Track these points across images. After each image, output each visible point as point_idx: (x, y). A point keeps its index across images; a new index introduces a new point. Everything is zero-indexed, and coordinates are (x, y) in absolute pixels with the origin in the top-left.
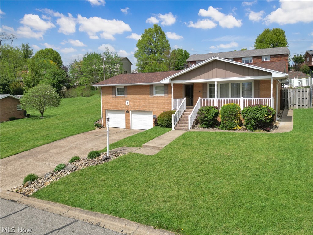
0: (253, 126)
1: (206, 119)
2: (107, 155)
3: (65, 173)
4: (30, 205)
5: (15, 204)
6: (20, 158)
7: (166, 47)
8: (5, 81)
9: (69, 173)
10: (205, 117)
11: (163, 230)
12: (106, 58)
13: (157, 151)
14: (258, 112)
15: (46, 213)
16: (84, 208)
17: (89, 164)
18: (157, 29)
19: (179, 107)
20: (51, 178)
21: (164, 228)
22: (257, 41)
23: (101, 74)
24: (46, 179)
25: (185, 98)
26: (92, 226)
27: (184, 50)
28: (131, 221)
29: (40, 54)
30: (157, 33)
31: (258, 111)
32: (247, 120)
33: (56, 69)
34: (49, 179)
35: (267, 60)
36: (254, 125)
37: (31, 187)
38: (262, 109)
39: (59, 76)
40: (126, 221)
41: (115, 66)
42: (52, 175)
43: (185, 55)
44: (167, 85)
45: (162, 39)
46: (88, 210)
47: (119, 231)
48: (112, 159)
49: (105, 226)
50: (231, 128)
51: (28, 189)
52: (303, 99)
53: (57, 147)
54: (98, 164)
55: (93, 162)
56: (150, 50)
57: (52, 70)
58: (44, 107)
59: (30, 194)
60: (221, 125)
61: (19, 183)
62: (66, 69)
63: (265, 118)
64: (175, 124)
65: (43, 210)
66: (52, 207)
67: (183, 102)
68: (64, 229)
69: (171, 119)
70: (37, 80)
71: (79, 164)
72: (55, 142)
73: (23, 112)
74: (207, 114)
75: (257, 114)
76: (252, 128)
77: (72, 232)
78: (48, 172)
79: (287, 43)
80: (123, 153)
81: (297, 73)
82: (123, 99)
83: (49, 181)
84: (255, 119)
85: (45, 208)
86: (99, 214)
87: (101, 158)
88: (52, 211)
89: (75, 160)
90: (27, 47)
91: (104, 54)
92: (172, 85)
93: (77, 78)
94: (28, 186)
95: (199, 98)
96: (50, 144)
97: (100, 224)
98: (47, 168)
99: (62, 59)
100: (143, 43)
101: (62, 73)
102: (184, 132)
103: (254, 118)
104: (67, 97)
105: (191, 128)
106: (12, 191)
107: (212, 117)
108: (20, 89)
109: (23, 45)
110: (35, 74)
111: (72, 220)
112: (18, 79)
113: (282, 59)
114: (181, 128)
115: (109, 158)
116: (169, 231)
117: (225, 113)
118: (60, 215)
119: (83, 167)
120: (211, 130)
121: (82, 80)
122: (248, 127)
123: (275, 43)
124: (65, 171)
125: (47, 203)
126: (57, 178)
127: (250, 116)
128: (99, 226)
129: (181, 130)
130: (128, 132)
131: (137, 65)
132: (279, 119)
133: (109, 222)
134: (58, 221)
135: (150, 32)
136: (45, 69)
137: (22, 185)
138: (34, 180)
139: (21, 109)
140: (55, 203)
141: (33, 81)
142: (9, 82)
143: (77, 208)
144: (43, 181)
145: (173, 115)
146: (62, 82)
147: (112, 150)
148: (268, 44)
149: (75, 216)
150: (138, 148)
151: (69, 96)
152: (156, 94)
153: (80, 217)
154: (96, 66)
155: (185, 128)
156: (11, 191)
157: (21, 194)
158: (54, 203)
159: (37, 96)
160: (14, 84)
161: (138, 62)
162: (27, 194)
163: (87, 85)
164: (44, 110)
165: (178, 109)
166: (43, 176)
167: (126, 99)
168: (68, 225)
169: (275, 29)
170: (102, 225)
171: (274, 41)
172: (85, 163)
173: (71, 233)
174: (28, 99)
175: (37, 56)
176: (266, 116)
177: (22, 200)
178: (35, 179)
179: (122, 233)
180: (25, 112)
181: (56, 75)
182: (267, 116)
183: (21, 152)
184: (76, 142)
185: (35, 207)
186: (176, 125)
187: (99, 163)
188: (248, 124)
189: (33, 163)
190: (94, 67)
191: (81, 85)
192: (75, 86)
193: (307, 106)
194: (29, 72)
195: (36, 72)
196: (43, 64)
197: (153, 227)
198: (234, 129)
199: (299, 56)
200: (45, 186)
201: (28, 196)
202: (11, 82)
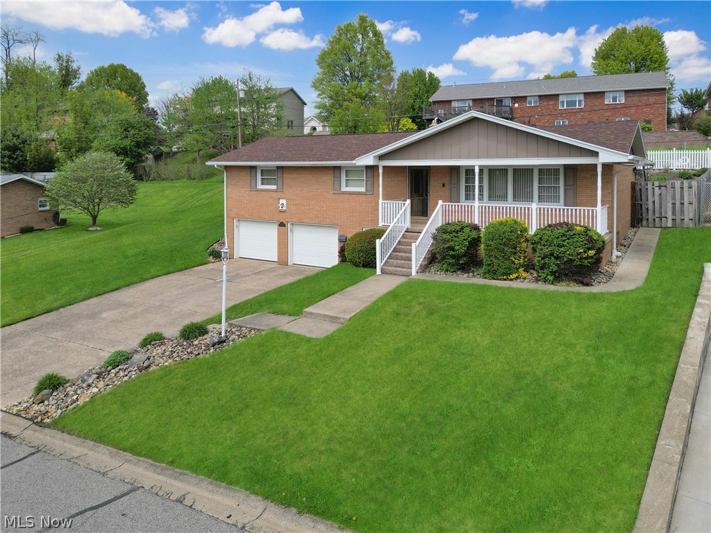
0: (553, 273)
1: (451, 253)
2: (220, 334)
3: (126, 373)
4: (43, 446)
5: (10, 442)
6: (35, 330)
7: (384, 67)
8: (15, 141)
9: (134, 373)
10: (448, 248)
11: (315, 518)
12: (246, 93)
13: (331, 328)
14: (564, 241)
15: (75, 467)
16: (156, 460)
17: (180, 354)
18: (364, 24)
19: (395, 220)
20: (94, 385)
21: (317, 514)
22: (597, 54)
23: (233, 127)
24: (84, 385)
25: (408, 201)
26: (168, 503)
27: (428, 72)
28: (251, 495)
29: (97, 76)
30: (365, 34)
31: (564, 238)
32: (540, 258)
33: (131, 114)
34: (89, 386)
35: (618, 102)
36: (556, 272)
37: (49, 405)
38: (575, 234)
39: (137, 131)
40: (241, 495)
41: (265, 108)
42: (98, 378)
43: (431, 84)
44: (371, 169)
45: (376, 47)
46: (164, 465)
47: (223, 518)
48: (231, 343)
49: (195, 503)
50: (506, 275)
51: (42, 408)
52: (683, 204)
53: (118, 305)
54: (199, 354)
55: (189, 350)
56: (348, 73)
57: (122, 117)
58: (99, 205)
59: (46, 420)
60: (484, 267)
61: (25, 393)
62: (153, 113)
63: (579, 257)
64: (384, 261)
65: (69, 460)
66: (91, 453)
67: (404, 208)
68: (106, 508)
69: (375, 249)
70: (87, 138)
71: (158, 352)
72: (115, 293)
73: (52, 215)
74: (452, 241)
75: (561, 247)
76: (551, 278)
77: (123, 515)
78: (91, 368)
79: (669, 60)
80: (258, 330)
81: (687, 133)
82: (274, 195)
83: (89, 392)
84: (557, 258)
85: (76, 455)
86: (186, 475)
87: (208, 341)
88: (88, 464)
89: (153, 340)
90: (68, 61)
91: (241, 81)
92: (381, 170)
93: (179, 135)
94: (43, 402)
95: (440, 202)
96: (104, 296)
97: (184, 499)
98: (89, 358)
99: (147, 89)
100: (333, 56)
101: (144, 123)
102: (403, 279)
103: (555, 255)
104: (154, 179)
105: (417, 273)
106: (9, 413)
107: (463, 250)
108: (47, 158)
109: (59, 56)
110: (83, 125)
111: (127, 488)
112: (44, 136)
113: (652, 99)
114: (396, 271)
115: (224, 341)
116: (327, 522)
117: (492, 241)
118: (104, 474)
119: (166, 362)
120: (462, 279)
121: (188, 139)
122: (544, 275)
123: (639, 60)
124: (126, 369)
125: (80, 444)
126: (108, 385)
127: (547, 250)
128: (181, 502)
129: (395, 274)
130: (281, 272)
131: (317, 107)
132: (619, 254)
133: (206, 494)
134: (97, 488)
135: (348, 31)
136: (106, 113)
137: (31, 398)
138: (57, 388)
139: (48, 208)
140: (98, 444)
141: (78, 141)
142: (24, 142)
143: (142, 459)
144: (75, 392)
145: (377, 241)
146: (146, 144)
147: (233, 322)
148: (622, 62)
149: (135, 477)
150: (292, 318)
151: (159, 178)
152: (346, 186)
153: (144, 480)
154: (221, 109)
155: (405, 270)
156: (5, 412)
157: (26, 421)
158: (94, 445)
159: (84, 181)
160: (35, 147)
161: (319, 100)
162: (39, 419)
163: (201, 152)
164: (98, 213)
165: (392, 225)
166: (78, 379)
167: (280, 194)
168: (116, 498)
169: (640, 27)
170: (188, 502)
171: (636, 56)
172: (172, 351)
173: (121, 517)
174: (65, 185)
175: (90, 81)
176: (582, 250)
177: (28, 433)
178: (60, 384)
179: (228, 521)
180: (57, 214)
181: (130, 129)
182: (585, 252)
183: (38, 315)
184: (161, 293)
185: (53, 453)
186: (385, 264)
187: (201, 351)
188: (542, 268)
189: (61, 344)
190: (217, 110)
191: (186, 151)
192: (175, 153)
193: (693, 221)
194: (70, 119)
195: (85, 120)
196: (101, 102)
197: (294, 510)
198: (511, 277)
199: (694, 91)
200: (80, 403)
201: (41, 424)
202: (28, 142)
